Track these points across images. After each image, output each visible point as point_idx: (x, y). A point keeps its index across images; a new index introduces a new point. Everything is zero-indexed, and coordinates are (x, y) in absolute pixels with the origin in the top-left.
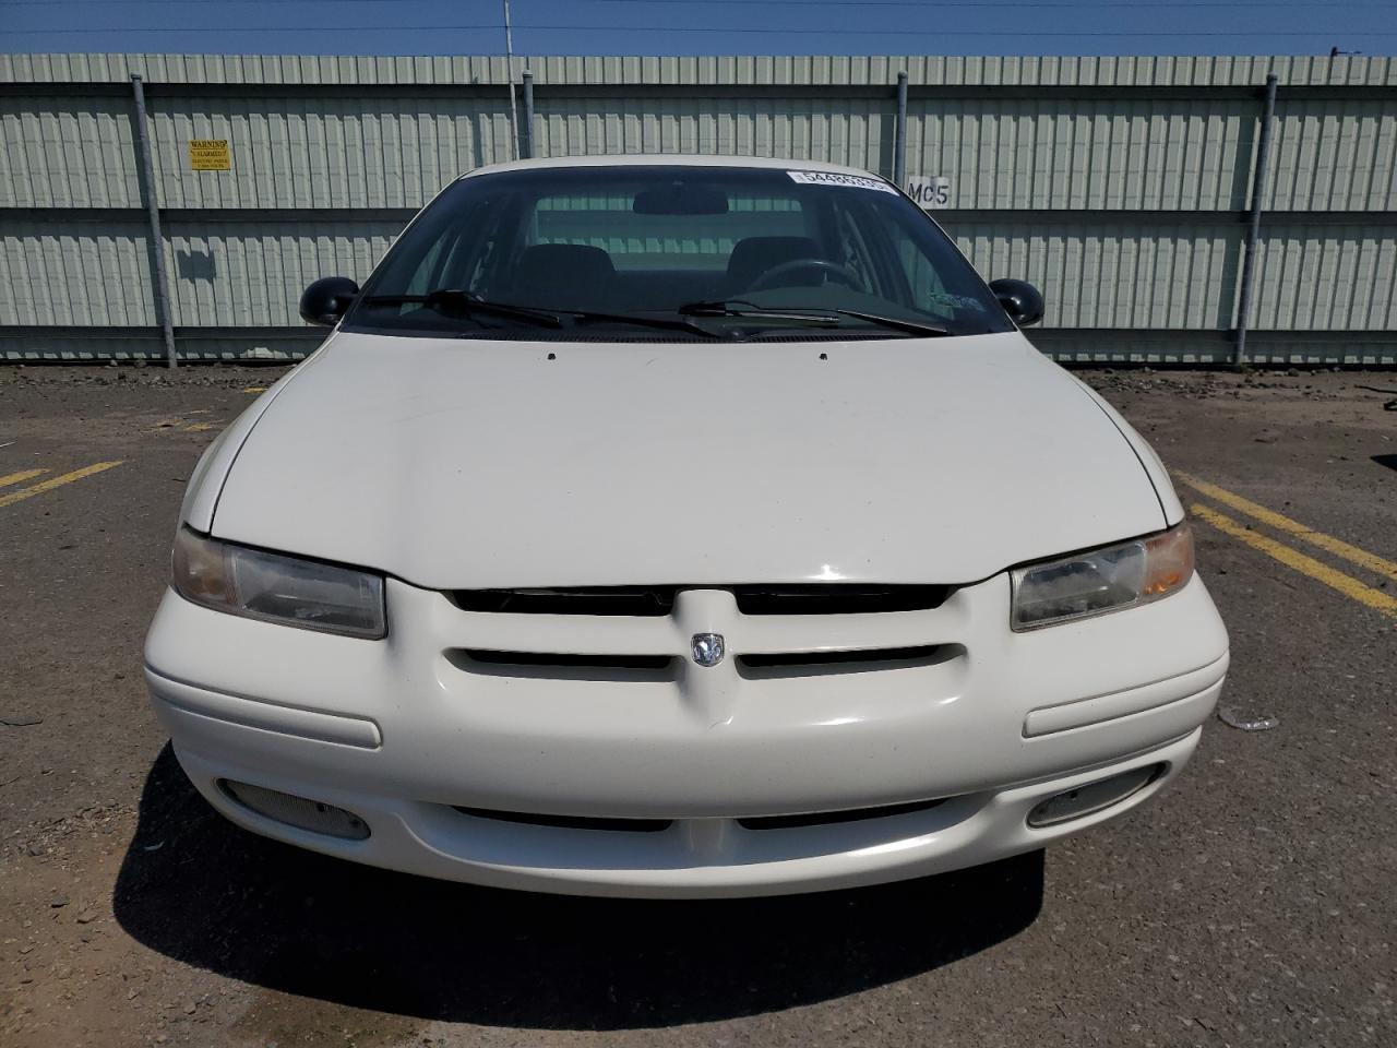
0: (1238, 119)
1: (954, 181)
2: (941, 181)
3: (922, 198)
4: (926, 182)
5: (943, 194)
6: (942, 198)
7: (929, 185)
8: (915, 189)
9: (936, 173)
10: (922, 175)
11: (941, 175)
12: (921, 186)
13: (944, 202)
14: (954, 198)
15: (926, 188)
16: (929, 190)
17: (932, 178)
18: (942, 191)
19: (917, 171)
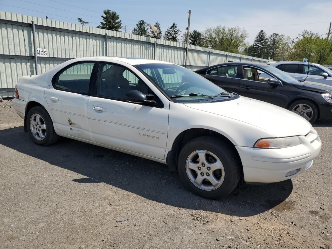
0: (101, 41)
1: (48, 50)
2: (45, 50)
3: (41, 54)
4: (41, 50)
5: (46, 53)
6: (45, 54)
7: (42, 50)
8: (39, 51)
9: (43, 48)
10: (40, 48)
11: (44, 48)
12: (40, 51)
13: (46, 55)
14: (48, 54)
15: (41, 51)
16: (42, 52)
17: (42, 49)
18: (45, 52)
19: (38, 47)
